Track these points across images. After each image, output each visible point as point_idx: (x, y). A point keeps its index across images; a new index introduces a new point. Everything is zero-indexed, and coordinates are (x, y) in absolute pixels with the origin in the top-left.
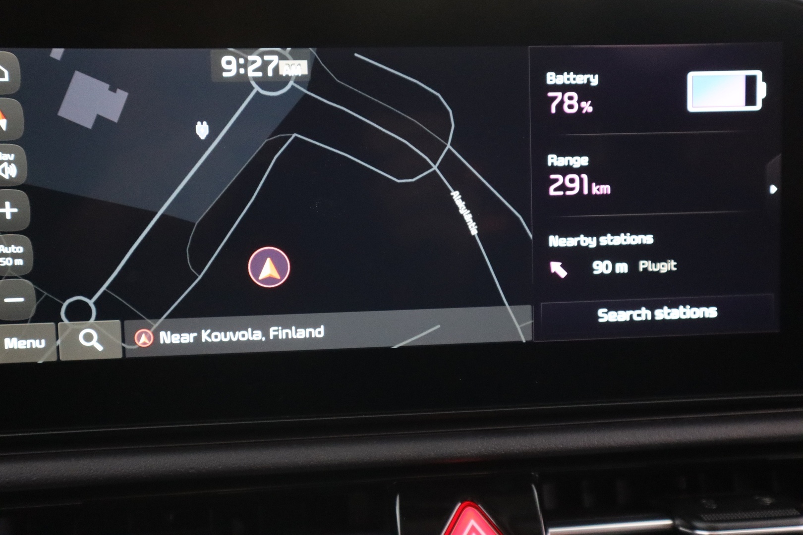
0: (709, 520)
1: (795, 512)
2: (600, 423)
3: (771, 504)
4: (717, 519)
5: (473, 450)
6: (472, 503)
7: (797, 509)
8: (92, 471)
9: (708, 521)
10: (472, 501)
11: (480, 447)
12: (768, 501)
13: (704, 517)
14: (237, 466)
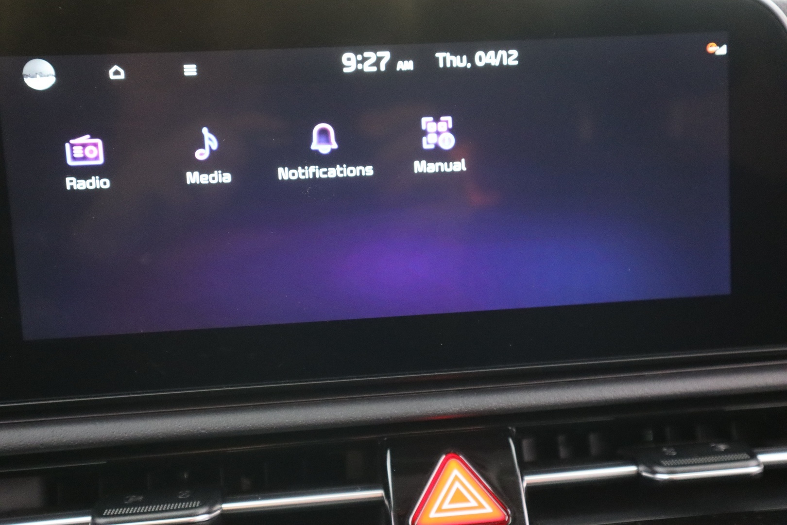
0: (669, 465)
1: (746, 456)
2: (569, 381)
3: (725, 450)
4: (676, 464)
5: (455, 408)
6: (454, 455)
7: (748, 453)
8: (115, 433)
9: (667, 466)
10: (454, 453)
11: (461, 405)
12: (722, 447)
13: (664, 462)
14: (243, 426)
